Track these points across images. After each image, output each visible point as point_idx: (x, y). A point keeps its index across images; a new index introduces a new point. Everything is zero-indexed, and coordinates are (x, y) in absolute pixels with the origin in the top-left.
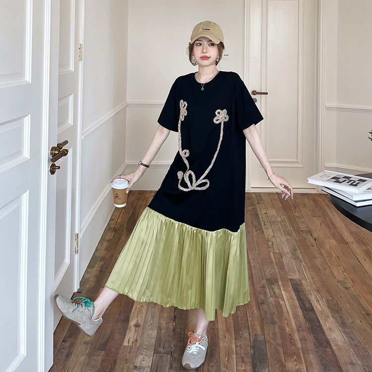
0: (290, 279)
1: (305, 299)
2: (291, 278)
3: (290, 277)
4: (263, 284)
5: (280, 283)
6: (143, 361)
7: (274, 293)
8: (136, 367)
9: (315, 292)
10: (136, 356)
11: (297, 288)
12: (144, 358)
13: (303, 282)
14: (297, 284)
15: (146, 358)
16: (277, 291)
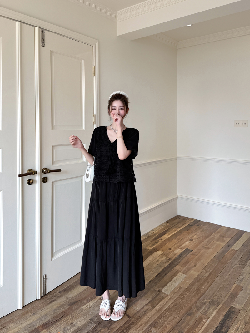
0: (232, 307)
1: (227, 325)
2: (234, 306)
3: (232, 305)
4: (206, 302)
5: (220, 306)
6: (80, 321)
7: (207, 311)
8: (72, 323)
9: (243, 323)
10: (80, 317)
11: (229, 315)
12: (82, 320)
13: (241, 312)
14: (233, 312)
15: (83, 321)
16: (211, 310)
